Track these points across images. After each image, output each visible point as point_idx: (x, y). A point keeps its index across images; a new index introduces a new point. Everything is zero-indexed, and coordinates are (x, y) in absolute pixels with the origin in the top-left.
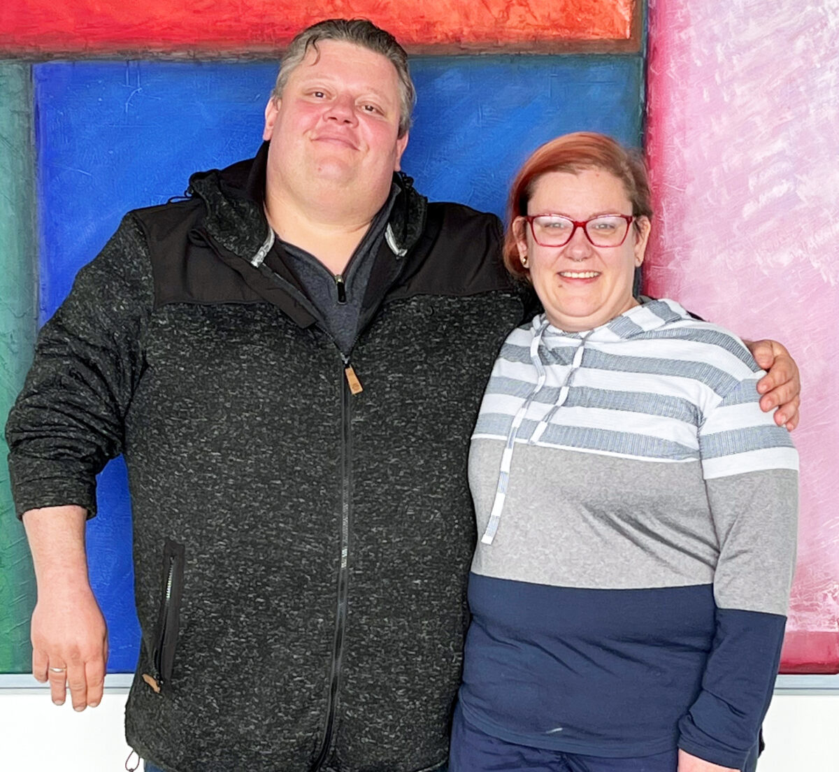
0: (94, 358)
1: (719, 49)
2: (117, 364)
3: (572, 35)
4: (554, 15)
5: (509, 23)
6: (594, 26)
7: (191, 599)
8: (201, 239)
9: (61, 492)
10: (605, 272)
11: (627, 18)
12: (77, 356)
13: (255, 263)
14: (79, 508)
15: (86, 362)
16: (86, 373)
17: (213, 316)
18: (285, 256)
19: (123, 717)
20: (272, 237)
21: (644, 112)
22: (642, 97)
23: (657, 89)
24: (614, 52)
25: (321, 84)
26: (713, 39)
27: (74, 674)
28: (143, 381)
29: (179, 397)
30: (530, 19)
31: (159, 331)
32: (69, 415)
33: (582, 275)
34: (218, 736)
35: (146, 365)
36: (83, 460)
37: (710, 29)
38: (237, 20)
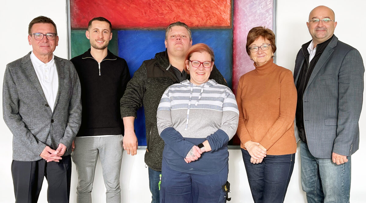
0: (136, 88)
1: (247, 28)
2: (140, 90)
3: (219, 25)
4: (216, 22)
5: (207, 23)
6: (223, 24)
7: (155, 134)
8: (157, 65)
9: (129, 114)
10: (206, 73)
11: (229, 22)
12: (133, 88)
13: (167, 70)
14: (133, 117)
15: (134, 89)
16: (135, 91)
17: (158, 80)
18: (173, 69)
19: (144, 157)
20: (170, 65)
21: (233, 40)
22: (232, 37)
23: (235, 35)
24: (227, 29)
25: (173, 34)
26: (245, 26)
27: (131, 149)
28: (146, 92)
29: (152, 95)
30: (211, 22)
31: (148, 83)
32: (131, 99)
33: (201, 74)
34: (160, 161)
35: (146, 90)
36: (134, 108)
37: (245, 24)
38: (156, 23)
